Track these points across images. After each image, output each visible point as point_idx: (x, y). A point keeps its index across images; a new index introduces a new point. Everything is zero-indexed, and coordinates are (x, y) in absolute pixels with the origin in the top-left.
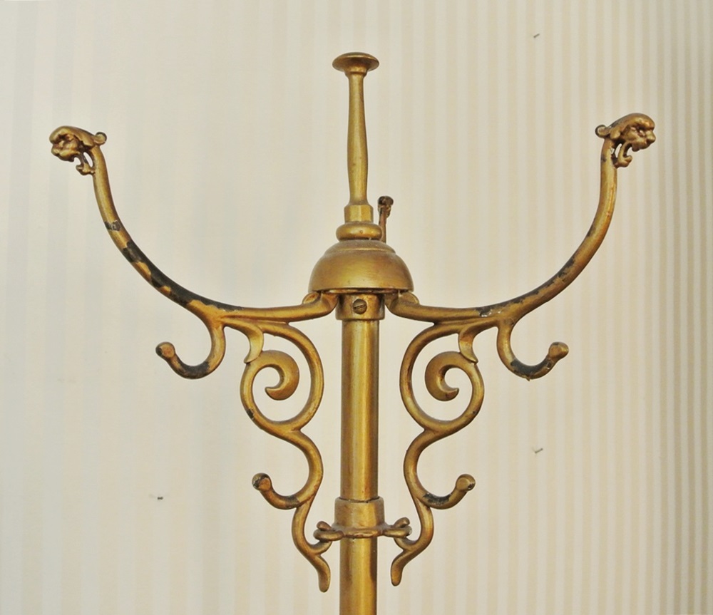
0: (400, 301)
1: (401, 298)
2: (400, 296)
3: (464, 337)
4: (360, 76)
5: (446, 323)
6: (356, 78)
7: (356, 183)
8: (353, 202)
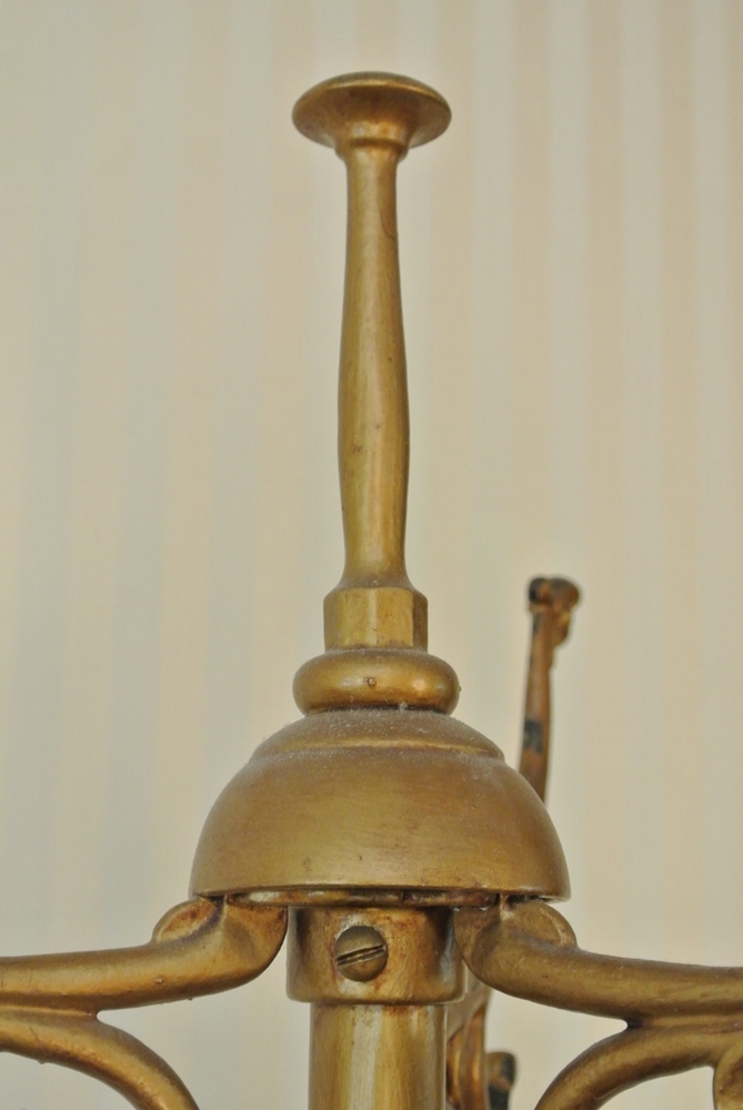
0: (506, 933)
1: (510, 921)
2: (506, 914)
3: (732, 1082)
4: (386, 154)
5: (670, 1022)
6: (369, 160)
7: (364, 512)
8: (357, 578)
